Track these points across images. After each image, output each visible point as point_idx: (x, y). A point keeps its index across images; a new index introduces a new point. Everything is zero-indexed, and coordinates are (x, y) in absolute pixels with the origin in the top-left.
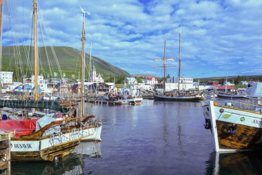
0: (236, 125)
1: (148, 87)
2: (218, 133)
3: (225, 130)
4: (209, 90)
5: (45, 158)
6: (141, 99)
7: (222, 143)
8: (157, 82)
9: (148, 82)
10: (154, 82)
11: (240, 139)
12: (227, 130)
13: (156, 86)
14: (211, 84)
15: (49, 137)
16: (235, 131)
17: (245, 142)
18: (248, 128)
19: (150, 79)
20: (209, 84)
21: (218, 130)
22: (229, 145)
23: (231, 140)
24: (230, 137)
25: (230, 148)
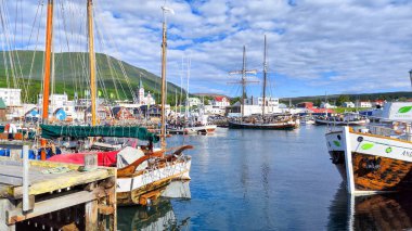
0: (380, 158)
1: (217, 111)
2: (354, 169)
3: (364, 165)
4: (301, 114)
5: (136, 201)
6: (215, 127)
7: (359, 182)
8: (228, 104)
9: (218, 104)
10: (225, 104)
11: (383, 177)
12: (366, 165)
13: (227, 109)
14: (303, 106)
15: (142, 173)
16: (377, 166)
17: (389, 181)
18: (395, 162)
19: (220, 100)
20: (300, 106)
21: (354, 164)
22: (368, 185)
23: (371, 178)
24: (369, 175)
25: (369, 189)
